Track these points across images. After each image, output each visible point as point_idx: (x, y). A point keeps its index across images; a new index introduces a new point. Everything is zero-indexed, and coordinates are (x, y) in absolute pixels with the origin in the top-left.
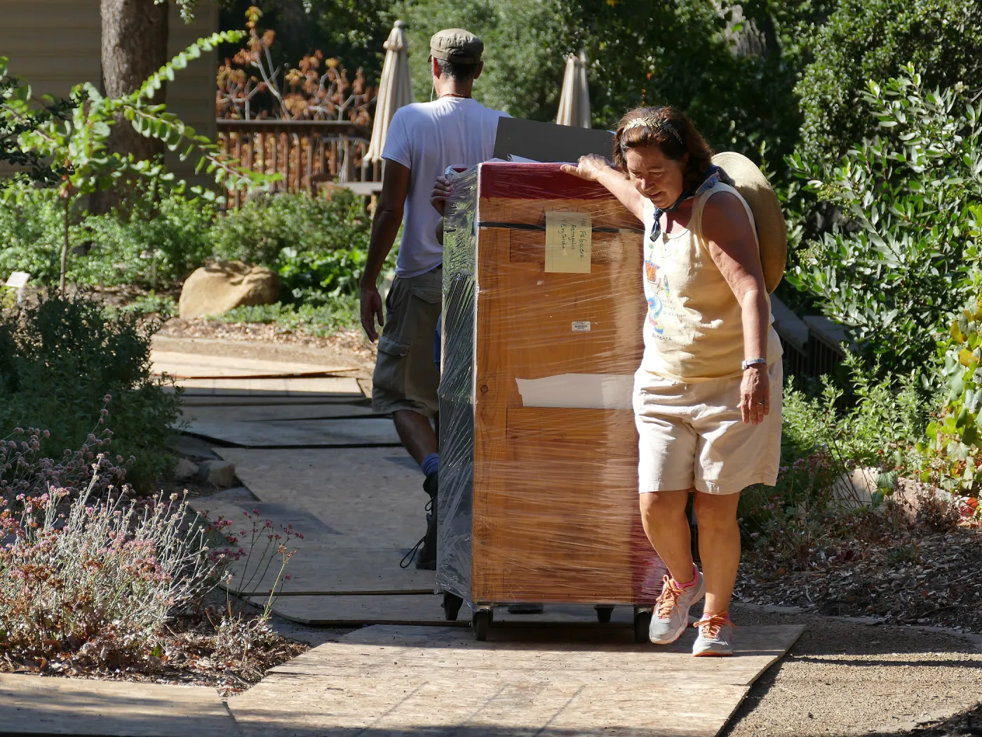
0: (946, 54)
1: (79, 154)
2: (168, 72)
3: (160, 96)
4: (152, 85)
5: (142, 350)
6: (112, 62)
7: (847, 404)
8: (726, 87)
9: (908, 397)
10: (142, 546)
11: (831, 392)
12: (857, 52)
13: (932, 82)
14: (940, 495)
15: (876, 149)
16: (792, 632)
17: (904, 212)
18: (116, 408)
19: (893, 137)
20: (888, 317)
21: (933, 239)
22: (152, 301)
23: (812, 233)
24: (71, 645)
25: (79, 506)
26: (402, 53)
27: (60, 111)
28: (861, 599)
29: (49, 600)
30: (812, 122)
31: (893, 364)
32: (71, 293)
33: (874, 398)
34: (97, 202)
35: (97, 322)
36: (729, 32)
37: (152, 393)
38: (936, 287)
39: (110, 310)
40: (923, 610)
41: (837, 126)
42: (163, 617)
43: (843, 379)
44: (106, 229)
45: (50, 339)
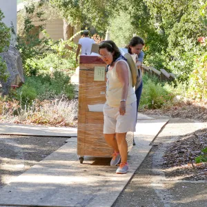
0: (190, 33)
1: (60, 49)
2: (73, 37)
3: (72, 40)
4: (71, 39)
5: (69, 79)
6: (65, 36)
7: (175, 86)
8: (157, 39)
9: (185, 85)
10: (70, 108)
11: (173, 84)
12: (177, 33)
13: (188, 37)
14: (189, 100)
15: (180, 48)
16: (167, 120)
17: (184, 57)
18: (66, 87)
19: (182, 46)
20: (182, 73)
21: (188, 61)
22: (71, 71)
23: (170, 60)
24: (59, 123)
25: (60, 102)
26: (109, 34)
27: (57, 43)
28: (178, 115)
29: (56, 116)
30: (170, 44)
31: (182, 80)
32: (59, 70)
33: (180, 85)
34: (63, 56)
35: (63, 74)
36: (157, 30)
37: (71, 85)
38: (189, 68)
39: (65, 73)
40: (187, 117)
41: (174, 44)
42: (73, 118)
43: (175, 82)
44: (64, 61)
45: (56, 77)
